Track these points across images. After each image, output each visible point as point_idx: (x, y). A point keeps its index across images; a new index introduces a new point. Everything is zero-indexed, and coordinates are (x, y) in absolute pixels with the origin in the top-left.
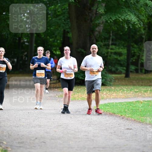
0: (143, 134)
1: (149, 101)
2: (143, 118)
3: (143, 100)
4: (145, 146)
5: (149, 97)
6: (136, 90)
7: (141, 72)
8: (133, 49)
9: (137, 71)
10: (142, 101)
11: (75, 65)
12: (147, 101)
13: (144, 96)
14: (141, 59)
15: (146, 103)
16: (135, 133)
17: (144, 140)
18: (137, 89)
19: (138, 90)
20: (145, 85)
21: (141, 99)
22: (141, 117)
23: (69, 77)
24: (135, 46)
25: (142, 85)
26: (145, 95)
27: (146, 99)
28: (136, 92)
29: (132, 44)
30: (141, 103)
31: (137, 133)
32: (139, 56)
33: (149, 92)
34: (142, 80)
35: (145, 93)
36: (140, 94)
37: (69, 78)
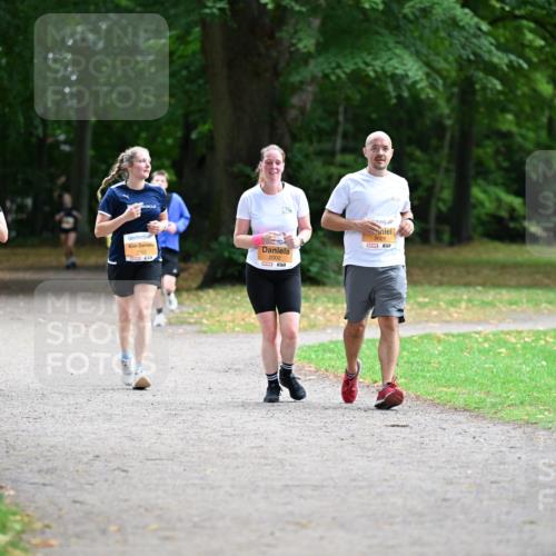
0: (446, 441)
1: (464, 335)
2: (445, 389)
3: (446, 331)
4: (450, 482)
5: (465, 322)
6: (421, 299)
7: (439, 239)
8: (413, 164)
9: (424, 237)
10: (442, 337)
11: (303, 218)
12: (459, 335)
13: (448, 318)
14: (439, 199)
15: (455, 340)
16: (418, 440)
17: (448, 461)
18: (425, 297)
19: (427, 300)
20: (451, 284)
21: (438, 329)
22: (439, 386)
23: (275, 263)
24: (418, 153)
25: (441, 284)
26: (450, 315)
27: (455, 329)
28: (422, 306)
29: (409, 149)
30: (439, 341)
31: (426, 440)
32: (430, 190)
33: (463, 305)
34: (444, 265)
35: (452, 310)
36: (435, 313)
37: (274, 266)
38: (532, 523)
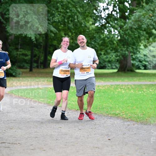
0: (42, 110)
1: (46, 88)
5: (46, 85)
6: (37, 80)
7: (41, 67)
8: (35, 51)
9: (38, 67)
14: (40, 59)
16: (36, 110)
20: (43, 77)
21: (40, 87)
23: (65, 75)
24: (36, 49)
25: (41, 77)
29: (34, 48)
30: (41, 89)
31: (38, 110)
32: (39, 57)
33: (46, 81)
34: (41, 73)
35: (43, 82)
36: (40, 83)
38: (60, 128)
